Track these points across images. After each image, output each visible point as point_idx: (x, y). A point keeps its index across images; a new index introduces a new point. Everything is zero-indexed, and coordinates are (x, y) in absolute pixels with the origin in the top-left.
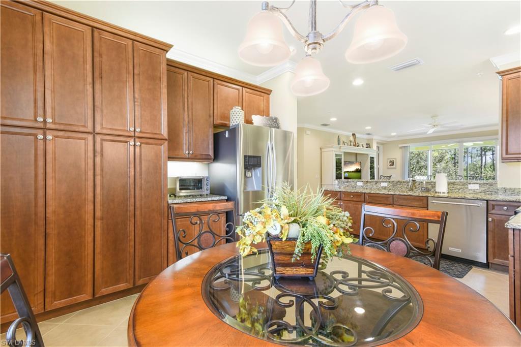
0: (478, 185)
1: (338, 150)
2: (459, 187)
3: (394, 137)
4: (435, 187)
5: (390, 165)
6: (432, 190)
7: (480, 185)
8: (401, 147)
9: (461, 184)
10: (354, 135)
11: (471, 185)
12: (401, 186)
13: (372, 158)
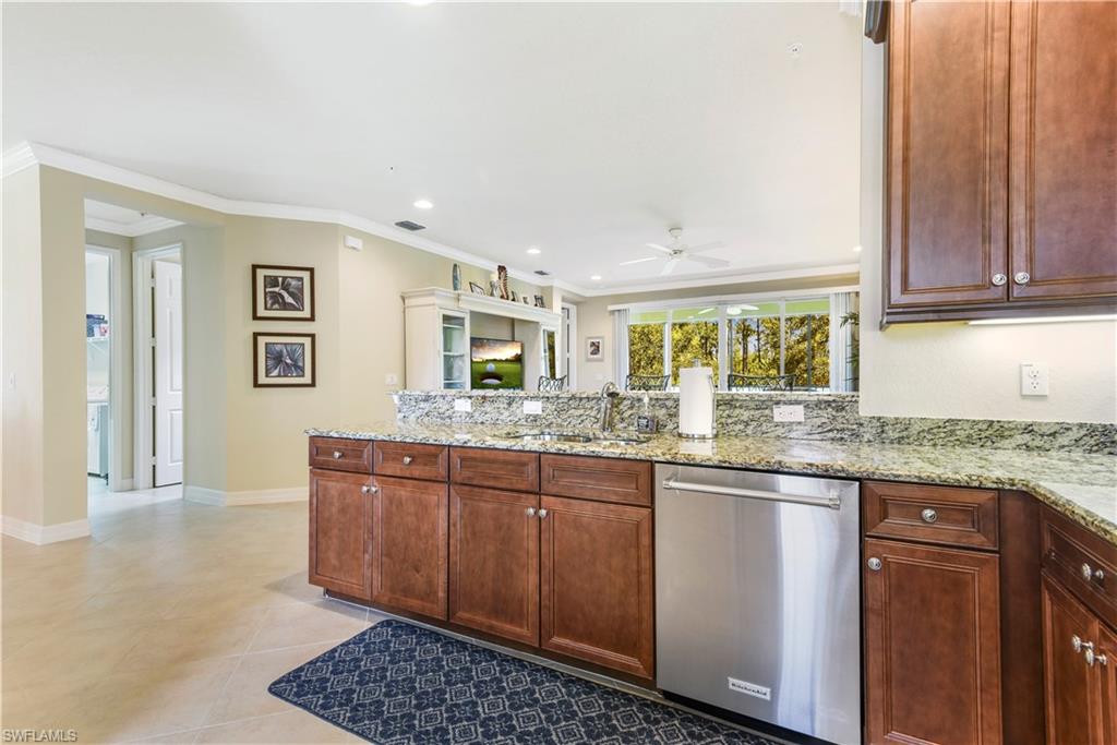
0: (801, 407)
1: (451, 304)
2: (746, 415)
3: (596, 286)
4: (676, 415)
5: (592, 353)
6: (670, 426)
7: (807, 407)
8: (613, 312)
9: (752, 405)
10: (502, 269)
11: (784, 408)
12: (582, 412)
13: (551, 336)
